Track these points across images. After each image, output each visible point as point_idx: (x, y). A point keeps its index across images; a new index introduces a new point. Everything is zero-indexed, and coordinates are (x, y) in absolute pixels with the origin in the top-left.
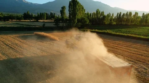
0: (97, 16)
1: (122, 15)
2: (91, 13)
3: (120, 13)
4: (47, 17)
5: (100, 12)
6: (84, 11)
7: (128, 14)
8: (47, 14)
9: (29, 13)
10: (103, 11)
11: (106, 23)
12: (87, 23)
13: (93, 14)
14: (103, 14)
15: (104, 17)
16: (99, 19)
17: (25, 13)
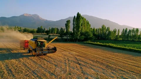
0: (103, 31)
1: (128, 31)
2: (97, 29)
3: (126, 29)
4: (57, 31)
5: (105, 28)
6: (89, 26)
7: (135, 30)
8: (57, 29)
9: (42, 27)
10: (108, 27)
11: (112, 39)
12: (91, 36)
13: (98, 29)
14: (109, 30)
15: (110, 32)
16: (104, 34)
17: (38, 28)
